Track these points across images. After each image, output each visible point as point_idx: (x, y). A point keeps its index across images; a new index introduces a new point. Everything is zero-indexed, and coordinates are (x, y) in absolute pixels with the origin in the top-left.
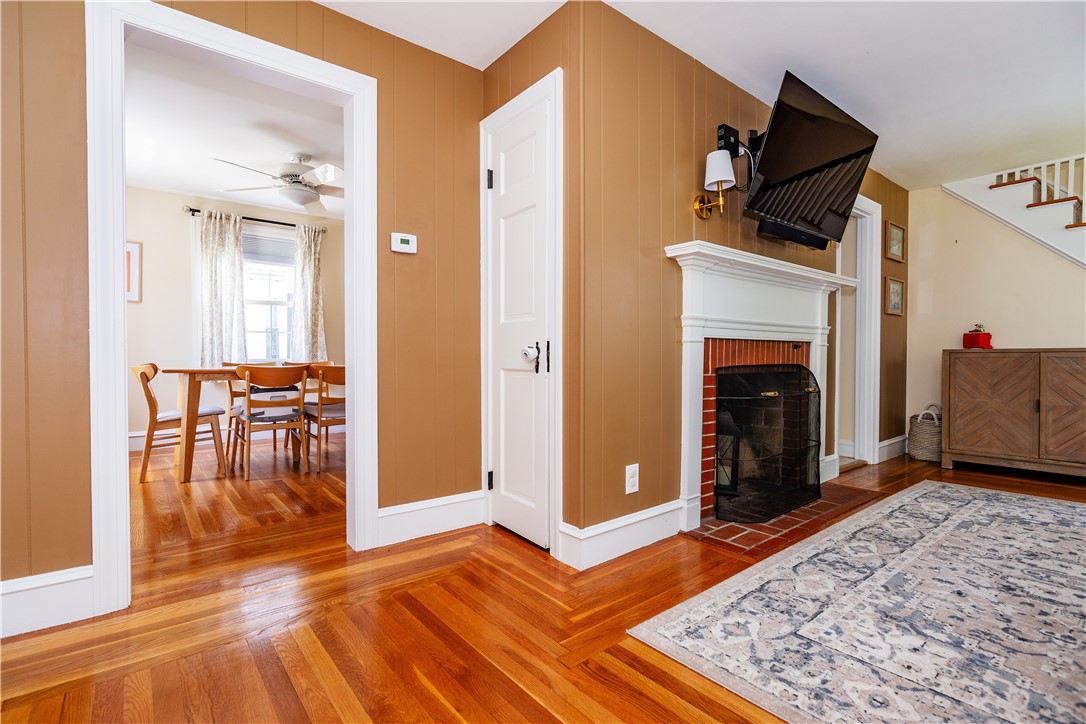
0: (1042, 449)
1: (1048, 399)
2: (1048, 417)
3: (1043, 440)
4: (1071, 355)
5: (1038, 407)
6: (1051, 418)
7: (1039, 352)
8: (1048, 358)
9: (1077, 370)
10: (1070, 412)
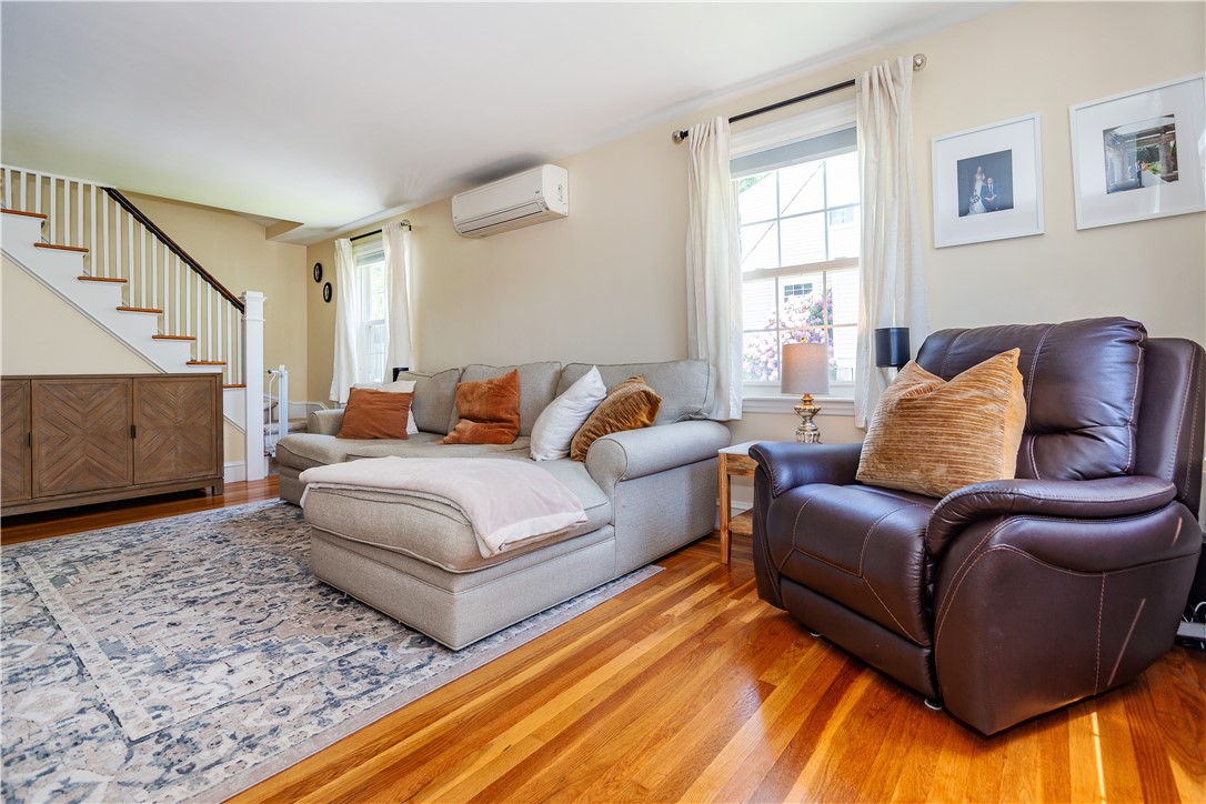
0: (35, 487)
1: (40, 430)
2: (41, 451)
3: (35, 477)
4: (65, 382)
5: (29, 441)
6: (44, 450)
7: (30, 379)
8: (40, 385)
9: (68, 397)
10: (63, 442)
